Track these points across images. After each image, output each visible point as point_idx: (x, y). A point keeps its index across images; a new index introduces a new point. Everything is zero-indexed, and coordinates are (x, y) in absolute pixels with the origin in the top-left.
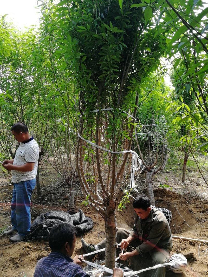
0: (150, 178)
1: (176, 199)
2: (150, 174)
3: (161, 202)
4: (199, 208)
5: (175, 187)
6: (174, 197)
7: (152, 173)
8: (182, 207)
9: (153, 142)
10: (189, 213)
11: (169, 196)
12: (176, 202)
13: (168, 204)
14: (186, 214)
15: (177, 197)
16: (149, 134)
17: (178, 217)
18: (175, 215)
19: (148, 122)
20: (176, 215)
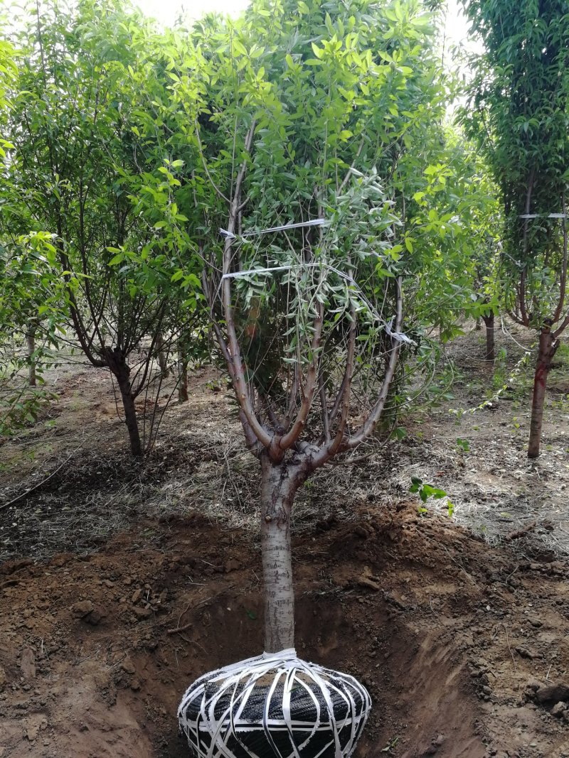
0: (279, 501)
1: (440, 579)
2: (283, 478)
3: (361, 600)
4: (531, 658)
5: (484, 489)
6: (432, 569)
7: (292, 472)
8: (447, 644)
9: (292, 314)
10: (466, 694)
11: (410, 564)
12: (435, 596)
13: (388, 614)
14: (455, 693)
15: (449, 567)
16: (286, 271)
17: (419, 699)
18: (407, 684)
19: (295, 209)
20: (411, 687)
